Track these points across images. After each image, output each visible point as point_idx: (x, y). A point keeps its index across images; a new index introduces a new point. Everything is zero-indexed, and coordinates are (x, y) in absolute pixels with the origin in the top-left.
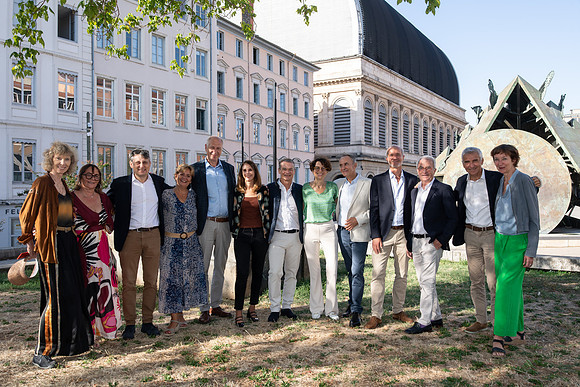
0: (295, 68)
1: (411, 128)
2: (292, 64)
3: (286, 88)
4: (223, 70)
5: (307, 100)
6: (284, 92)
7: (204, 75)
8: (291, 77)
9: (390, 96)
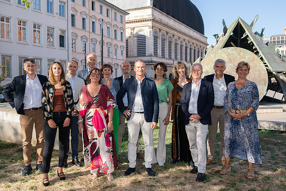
0: (115, 13)
1: (179, 47)
2: (113, 11)
3: (111, 24)
4: (74, 13)
5: (122, 31)
6: (109, 26)
7: (63, 16)
8: (113, 18)
9: (167, 29)
